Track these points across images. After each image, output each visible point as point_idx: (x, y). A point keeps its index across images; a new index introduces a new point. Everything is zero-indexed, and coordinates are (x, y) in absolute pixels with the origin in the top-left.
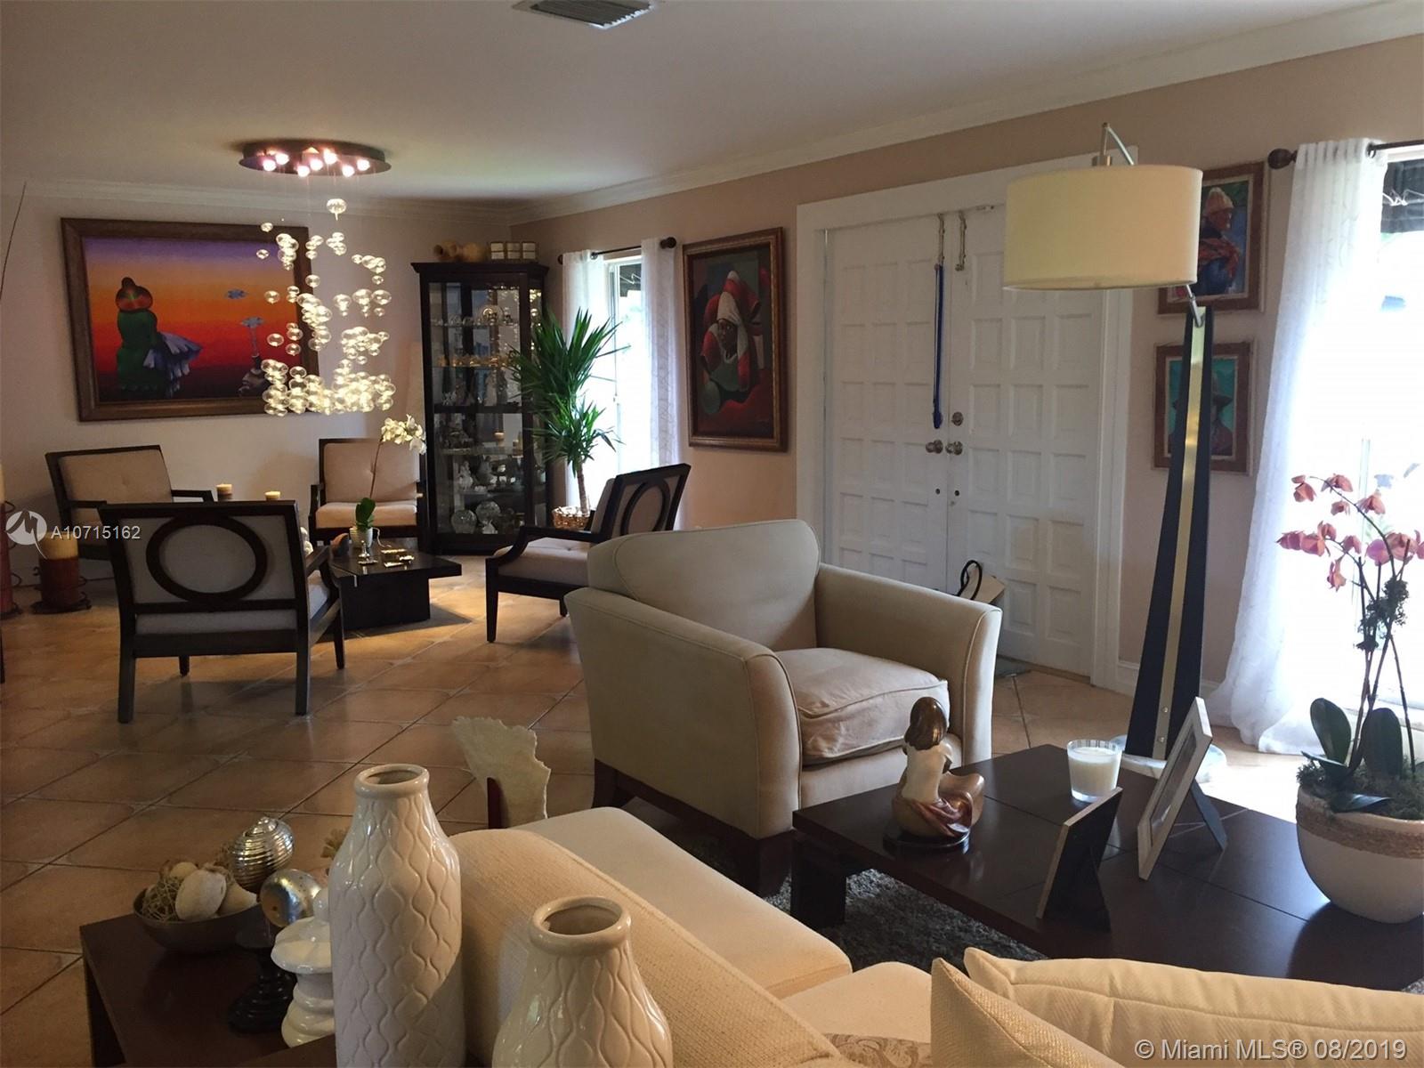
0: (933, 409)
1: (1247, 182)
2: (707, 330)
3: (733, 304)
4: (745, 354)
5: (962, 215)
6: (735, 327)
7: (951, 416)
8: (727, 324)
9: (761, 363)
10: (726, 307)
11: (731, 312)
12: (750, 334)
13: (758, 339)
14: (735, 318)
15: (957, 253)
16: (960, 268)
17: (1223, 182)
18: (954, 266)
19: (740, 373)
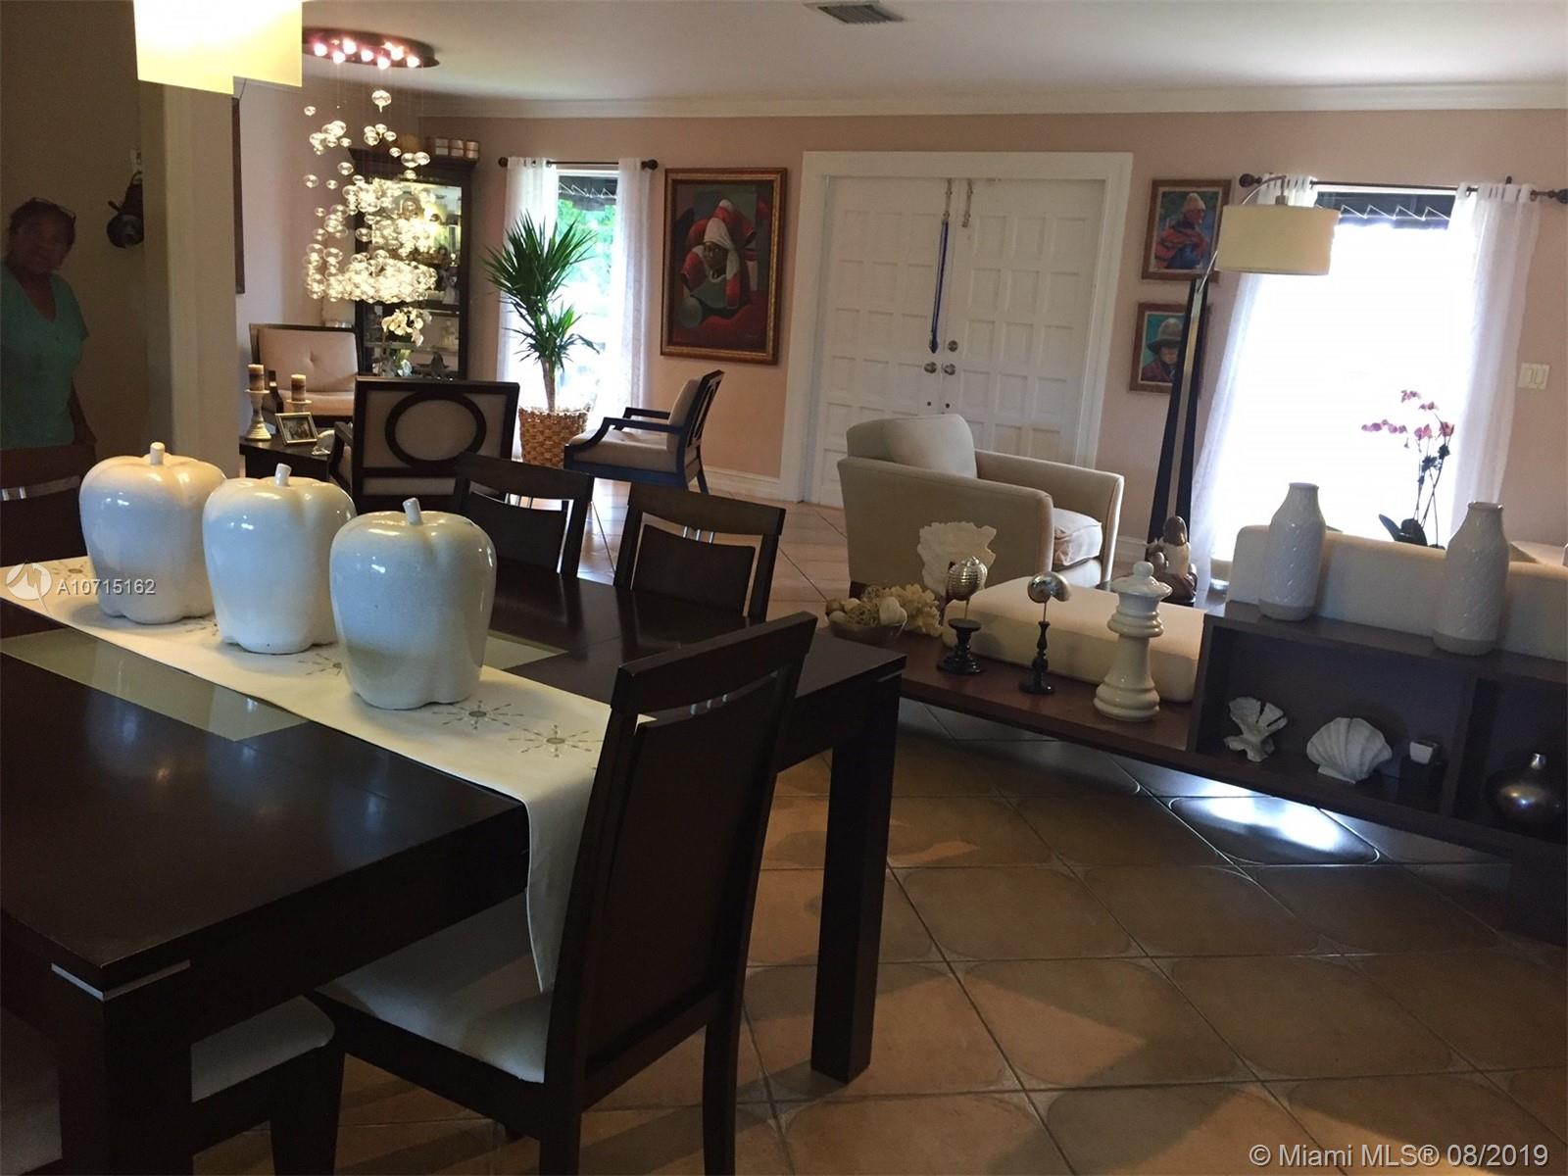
0: (931, 337)
1: (1217, 193)
2: (690, 250)
3: (723, 229)
4: (735, 275)
5: (970, 183)
6: (726, 252)
7: (947, 343)
8: (714, 247)
9: (753, 285)
10: (715, 231)
11: (721, 236)
12: (743, 259)
13: (751, 265)
14: (727, 243)
15: (962, 212)
16: (965, 225)
17: (1199, 190)
18: (961, 224)
19: (728, 292)
